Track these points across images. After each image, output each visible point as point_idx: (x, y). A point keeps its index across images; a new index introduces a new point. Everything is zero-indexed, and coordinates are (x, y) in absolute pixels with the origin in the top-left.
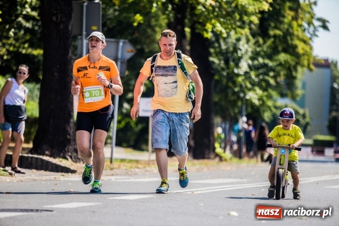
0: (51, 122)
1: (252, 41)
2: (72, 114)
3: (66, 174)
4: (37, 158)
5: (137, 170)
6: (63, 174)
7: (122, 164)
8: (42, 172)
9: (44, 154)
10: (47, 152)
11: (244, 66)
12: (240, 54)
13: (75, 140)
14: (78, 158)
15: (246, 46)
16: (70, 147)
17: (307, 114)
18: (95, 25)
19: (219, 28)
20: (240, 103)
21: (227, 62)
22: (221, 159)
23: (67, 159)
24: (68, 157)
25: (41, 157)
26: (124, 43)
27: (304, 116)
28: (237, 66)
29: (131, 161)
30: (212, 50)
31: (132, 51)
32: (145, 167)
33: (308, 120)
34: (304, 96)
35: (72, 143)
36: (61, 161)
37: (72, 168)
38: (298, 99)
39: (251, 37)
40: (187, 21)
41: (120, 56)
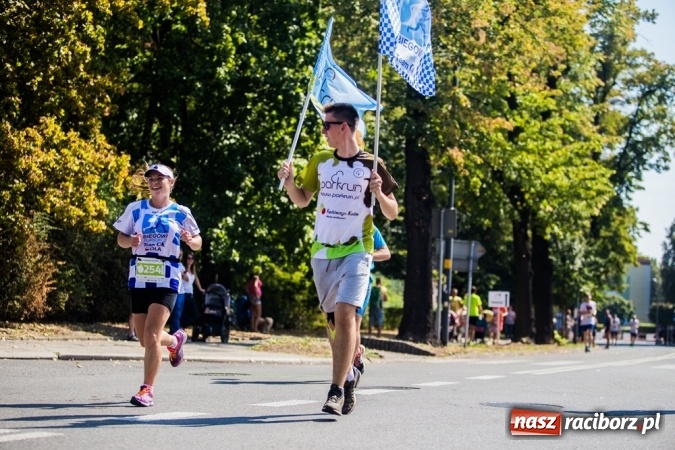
1: (585, 241)
2: (431, 305)
3: (426, 357)
4: (402, 344)
5: (487, 354)
6: (424, 357)
8: (406, 355)
9: (407, 340)
10: (410, 339)
11: (578, 263)
12: (574, 253)
13: (434, 328)
14: (436, 343)
15: (580, 246)
16: (430, 334)
17: (632, 305)
18: (451, 229)
19: (557, 230)
20: (575, 296)
21: (563, 259)
22: (559, 344)
23: (427, 344)
24: (429, 343)
25: (405, 342)
26: (475, 244)
27: (629, 306)
28: (573, 263)
30: (550, 250)
31: (482, 251)
33: (632, 309)
34: (628, 289)
35: (431, 331)
36: (422, 346)
37: (432, 352)
38: (624, 291)
39: (583, 239)
40: (529, 225)
41: (472, 255)
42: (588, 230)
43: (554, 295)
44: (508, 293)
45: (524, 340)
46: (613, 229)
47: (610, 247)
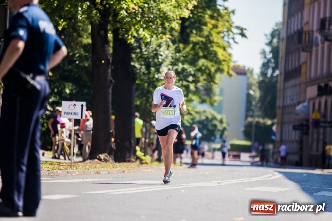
1: (172, 47)
5: (59, 172)
11: (164, 69)
12: (160, 59)
15: (167, 52)
17: (225, 120)
21: (148, 67)
22: (141, 161)
27: (221, 122)
28: (158, 71)
30: (134, 56)
32: (67, 169)
33: (224, 125)
34: (221, 102)
38: (216, 104)
39: (171, 44)
40: (109, 27)
42: (176, 34)
43: (136, 105)
44: (84, 103)
45: (102, 156)
46: (206, 33)
47: (201, 54)
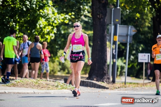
0: (97, 65)
2: (106, 61)
3: (104, 90)
4: (90, 82)
6: (102, 89)
7: (130, 85)
8: (93, 88)
9: (93, 80)
10: (95, 79)
13: (108, 73)
14: (109, 82)
16: (106, 77)
18: (117, 19)
23: (104, 82)
24: (105, 82)
26: (131, 27)
29: (134, 83)
31: (135, 31)
32: (141, 86)
35: (106, 75)
36: (101, 83)
37: (107, 87)
41: (129, 34)
